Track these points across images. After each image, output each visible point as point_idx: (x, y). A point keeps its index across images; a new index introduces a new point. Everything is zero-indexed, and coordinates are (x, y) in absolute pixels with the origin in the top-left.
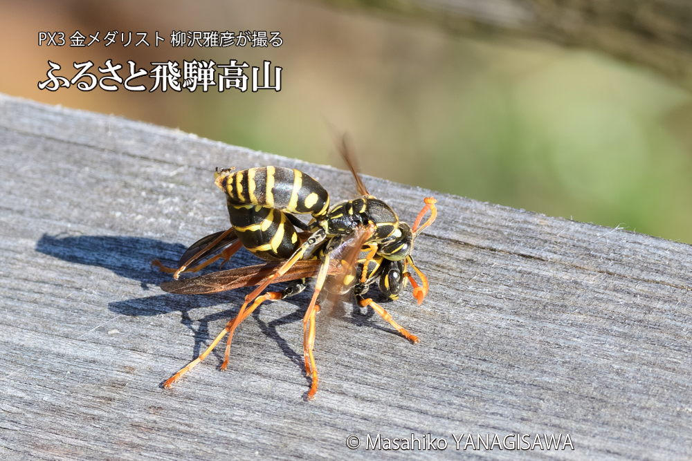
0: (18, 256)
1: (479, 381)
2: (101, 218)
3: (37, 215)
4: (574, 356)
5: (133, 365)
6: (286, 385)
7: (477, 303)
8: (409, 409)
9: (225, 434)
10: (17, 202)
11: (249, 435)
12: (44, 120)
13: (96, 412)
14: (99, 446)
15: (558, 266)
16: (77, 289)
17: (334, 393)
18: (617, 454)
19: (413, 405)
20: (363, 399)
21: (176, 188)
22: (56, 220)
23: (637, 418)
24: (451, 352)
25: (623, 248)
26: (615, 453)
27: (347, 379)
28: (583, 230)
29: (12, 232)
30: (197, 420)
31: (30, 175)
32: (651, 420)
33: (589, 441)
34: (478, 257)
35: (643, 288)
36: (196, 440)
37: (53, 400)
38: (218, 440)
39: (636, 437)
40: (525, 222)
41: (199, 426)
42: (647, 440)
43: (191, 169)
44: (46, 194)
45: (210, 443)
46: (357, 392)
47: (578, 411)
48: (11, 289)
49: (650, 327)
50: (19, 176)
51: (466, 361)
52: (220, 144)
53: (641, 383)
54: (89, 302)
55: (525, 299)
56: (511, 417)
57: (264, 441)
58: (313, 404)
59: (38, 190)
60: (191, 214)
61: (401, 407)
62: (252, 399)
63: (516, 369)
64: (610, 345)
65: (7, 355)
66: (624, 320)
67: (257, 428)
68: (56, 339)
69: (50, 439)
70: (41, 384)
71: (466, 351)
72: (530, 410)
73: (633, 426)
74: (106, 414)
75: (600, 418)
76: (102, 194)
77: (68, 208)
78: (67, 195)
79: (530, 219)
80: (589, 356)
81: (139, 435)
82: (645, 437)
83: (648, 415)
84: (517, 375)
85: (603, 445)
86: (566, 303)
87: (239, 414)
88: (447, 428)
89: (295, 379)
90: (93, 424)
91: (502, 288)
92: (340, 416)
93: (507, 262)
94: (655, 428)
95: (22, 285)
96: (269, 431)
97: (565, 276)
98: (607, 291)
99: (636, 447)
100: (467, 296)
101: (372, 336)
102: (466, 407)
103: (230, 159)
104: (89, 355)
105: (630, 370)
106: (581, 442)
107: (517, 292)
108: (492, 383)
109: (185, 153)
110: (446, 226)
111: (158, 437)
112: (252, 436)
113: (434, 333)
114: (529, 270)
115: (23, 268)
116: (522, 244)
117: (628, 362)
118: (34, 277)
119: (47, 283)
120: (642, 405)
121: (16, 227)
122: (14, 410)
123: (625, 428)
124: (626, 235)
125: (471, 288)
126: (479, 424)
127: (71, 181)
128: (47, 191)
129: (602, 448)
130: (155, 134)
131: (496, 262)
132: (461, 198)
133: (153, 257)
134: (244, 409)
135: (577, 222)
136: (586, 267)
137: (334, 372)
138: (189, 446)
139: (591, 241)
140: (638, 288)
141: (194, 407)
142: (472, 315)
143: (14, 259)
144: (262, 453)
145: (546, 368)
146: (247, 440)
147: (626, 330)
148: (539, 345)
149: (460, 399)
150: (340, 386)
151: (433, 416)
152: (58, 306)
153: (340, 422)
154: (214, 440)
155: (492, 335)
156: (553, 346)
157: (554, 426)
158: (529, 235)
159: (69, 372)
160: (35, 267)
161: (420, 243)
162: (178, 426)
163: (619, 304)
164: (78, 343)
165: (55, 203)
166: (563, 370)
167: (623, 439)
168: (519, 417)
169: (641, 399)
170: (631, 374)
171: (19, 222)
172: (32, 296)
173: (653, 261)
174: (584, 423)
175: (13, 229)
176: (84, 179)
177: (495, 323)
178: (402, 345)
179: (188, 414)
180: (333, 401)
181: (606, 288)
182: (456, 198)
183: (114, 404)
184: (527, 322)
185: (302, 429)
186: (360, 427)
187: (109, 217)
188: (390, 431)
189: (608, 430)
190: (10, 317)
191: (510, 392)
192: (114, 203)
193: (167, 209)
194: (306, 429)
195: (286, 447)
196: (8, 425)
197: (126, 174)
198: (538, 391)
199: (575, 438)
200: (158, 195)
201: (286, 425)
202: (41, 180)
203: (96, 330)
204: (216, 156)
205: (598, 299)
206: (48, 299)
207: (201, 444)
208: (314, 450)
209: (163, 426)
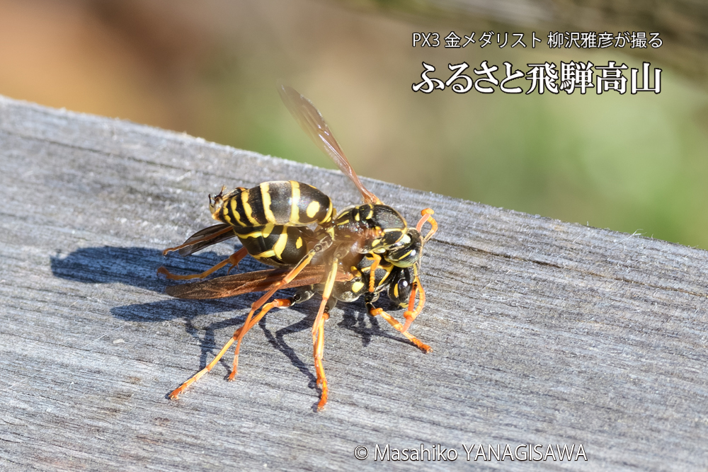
0: (21, 264)
1: (493, 392)
2: (106, 224)
3: (40, 221)
4: (590, 365)
5: (139, 375)
6: (295, 396)
7: (491, 312)
8: (421, 420)
9: (232, 447)
10: (20, 208)
11: (257, 447)
12: (48, 124)
13: (101, 424)
14: (104, 459)
15: (574, 273)
16: (82, 297)
17: (344, 404)
18: (634, 466)
19: (425, 416)
20: (374, 410)
21: (183, 193)
22: (60, 226)
23: (654, 429)
24: (464, 362)
25: (640, 254)
26: (631, 465)
27: (357, 390)
28: (600, 236)
29: (15, 238)
30: (204, 431)
31: (34, 180)
32: (669, 431)
33: (605, 453)
34: (492, 265)
35: (661, 296)
36: (203, 452)
37: (56, 412)
38: (225, 453)
39: (653, 448)
40: (540, 228)
41: (206, 437)
42: (664, 452)
43: (198, 174)
44: (50, 200)
45: (217, 455)
46: (368, 403)
47: (594, 422)
48: (14, 297)
49: (668, 336)
50: (22, 181)
51: (480, 370)
52: (228, 148)
53: (659, 394)
54: (94, 311)
55: (540, 307)
56: (525, 428)
57: (273, 453)
58: (322, 415)
59: (42, 196)
60: (199, 220)
61: (413, 418)
62: (261, 410)
63: (531, 379)
64: (627, 354)
65: (9, 365)
66: (642, 329)
67: (265, 440)
68: (60, 350)
69: (53, 451)
70: (44, 395)
71: (479, 361)
72: (545, 421)
73: (650, 437)
74: (111, 426)
75: (617, 429)
76: (107, 199)
77: (73, 214)
78: (71, 201)
79: (546, 225)
80: (605, 365)
81: (145, 447)
82: (663, 449)
83: (666, 426)
84: (531, 385)
85: (619, 456)
86: (582, 311)
87: (247, 425)
88: (460, 440)
89: (304, 390)
90: (97, 436)
91: (517, 296)
92: (350, 428)
93: (522, 269)
94: (672, 440)
95: (25, 294)
96: (278, 443)
97: (581, 284)
98: (624, 299)
99: (653, 458)
100: (481, 304)
101: (383, 345)
102: (480, 418)
103: (239, 164)
104: (94, 365)
105: (648, 380)
106: (597, 454)
107: (532, 299)
108: (506, 393)
109: (193, 158)
110: (460, 232)
111: (165, 449)
112: (260, 448)
113: (447, 342)
114: (544, 278)
115: (26, 276)
116: (537, 251)
117: (645, 371)
118: (38, 285)
119: (51, 291)
120: (660, 415)
121: (19, 234)
122: (17, 421)
123: (642, 439)
124: (643, 241)
125: (484, 295)
126: (493, 435)
127: (76, 187)
128: (51, 197)
129: (618, 460)
130: (162, 138)
131: (510, 269)
132: (475, 203)
133: (160, 264)
134: (253, 420)
135: (594, 228)
136: (602, 274)
137: (345, 382)
138: (196, 458)
139: (608, 247)
140: (655, 295)
141: (201, 418)
142: (486, 323)
143: (17, 266)
144: (271, 465)
145: (561, 377)
146: (255, 453)
147: (643, 338)
148: (554, 355)
149: (474, 410)
150: (350, 397)
151: (445, 427)
152: (62, 315)
153: (351, 434)
154: (222, 453)
155: (506, 344)
156: (569, 355)
157: (570, 437)
158: (544, 241)
159: (73, 383)
160: (39, 275)
161: (433, 250)
162: (184, 438)
163: (637, 312)
164: (82, 352)
165: (59, 209)
166: (579, 380)
167: (640, 451)
168: (534, 428)
169: (658, 410)
170: (649, 384)
171: (22, 229)
172: (35, 304)
173: (671, 268)
174: (600, 434)
175: (16, 236)
176: (88, 185)
177: (509, 331)
178: (414, 354)
179: (195, 425)
180: (343, 412)
181: (622, 296)
182: (470, 204)
183: (119, 416)
184: (542, 331)
185: (312, 440)
186: (370, 439)
187: (114, 224)
188: (401, 443)
189: (625, 442)
190: (12, 326)
191: (525, 402)
192: (120, 209)
193: (173, 215)
194: (316, 441)
195: (295, 459)
196: (10, 437)
197: (133, 180)
198: (553, 402)
199: (591, 450)
200: (165, 201)
201: (296, 437)
202: (45, 185)
203: (101, 339)
204: (224, 161)
205: (614, 307)
206: (52, 308)
207: (208, 457)
208: (324, 463)
209: (169, 438)
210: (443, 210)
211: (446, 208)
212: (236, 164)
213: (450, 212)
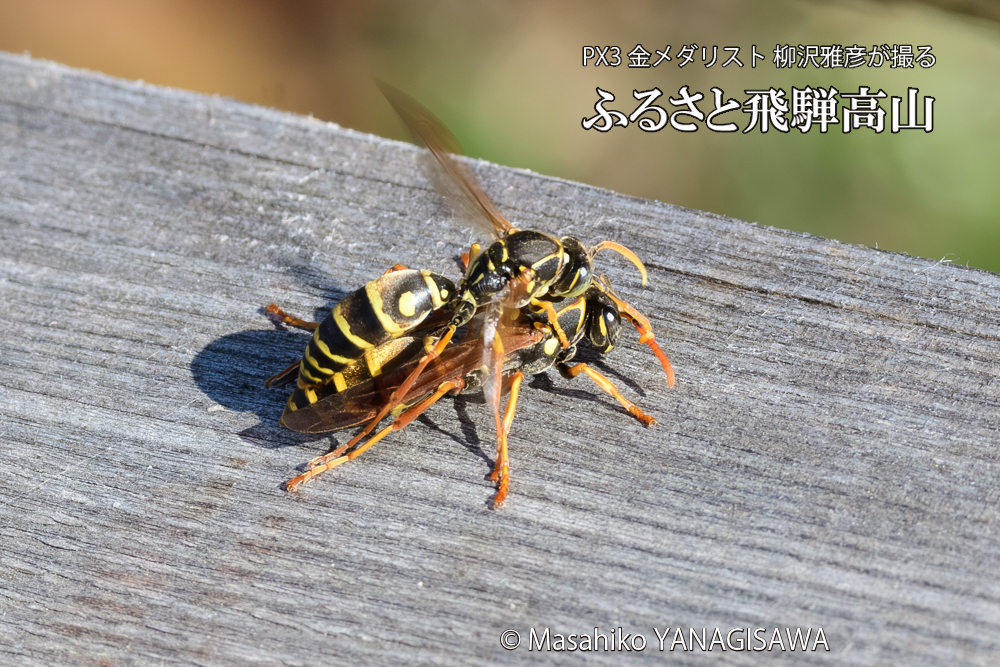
0: (79, 299)
1: (741, 482)
2: (200, 243)
3: (106, 239)
4: (879, 445)
5: (243, 456)
6: (463, 486)
7: (739, 369)
8: (639, 521)
9: (374, 557)
10: (79, 220)
11: (408, 559)
12: (119, 102)
13: (190, 525)
14: (193, 574)
15: (857, 316)
16: (164, 346)
17: (532, 498)
18: (939, 587)
19: (645, 516)
20: (574, 507)
21: (308, 201)
22: (135, 246)
23: (967, 535)
24: (702, 439)
25: (950, 289)
26: (936, 586)
27: (551, 478)
28: (893, 264)
29: (70, 263)
30: (334, 536)
31: (98, 181)
32: (989, 539)
33: (899, 568)
34: (742, 303)
35: (980, 348)
36: (333, 565)
37: (127, 507)
38: (364, 566)
39: (966, 563)
40: (810, 251)
41: (339, 545)
42: (982, 567)
43: (329, 174)
44: (121, 210)
45: (352, 569)
46: (566, 496)
47: (883, 526)
48: (69, 346)
49: (989, 405)
50: (81, 182)
51: (723, 452)
52: (371, 138)
53: (975, 486)
54: (181, 365)
55: (808, 363)
56: (787, 533)
57: (431, 567)
58: (501, 513)
59: (109, 203)
60: (329, 239)
61: (628, 519)
62: (414, 506)
63: (795, 464)
64: (931, 430)
65: (62, 441)
66: (951, 394)
67: (420, 548)
68: (133, 420)
69: (122, 563)
70: (110, 483)
71: (722, 438)
72: (814, 523)
73: (962, 547)
74: (203, 528)
75: (916, 535)
76: (201, 209)
77: (152, 230)
78: (150, 210)
79: (818, 248)
80: (899, 445)
81: (251, 557)
82: (980, 563)
83: (985, 531)
84: (796, 472)
85: (918, 574)
86: (868, 369)
87: (395, 527)
88: (695, 550)
89: (476, 478)
90: (185, 542)
91: (776, 347)
92: (540, 531)
93: (784, 310)
94: (994, 550)
95: (85, 341)
96: (439, 553)
97: (867, 330)
98: (927, 352)
99: (966, 577)
100: (725, 358)
101: (587, 415)
102: (723, 519)
103: (386, 159)
104: (180, 441)
105: (959, 466)
106: (887, 570)
107: (798, 352)
108: (759, 484)
109: (321, 150)
110: (697, 257)
111: (279, 561)
112: (413, 560)
113: (677, 412)
114: (815, 322)
115: (86, 316)
116: (805, 283)
117: (956, 454)
118: (102, 329)
119: (120, 338)
120: (976, 516)
121: (76, 257)
122: (72, 520)
124: (955, 270)
125: (730, 346)
126: (741, 543)
127: (155, 191)
128: (121, 205)
129: (917, 578)
130: (278, 123)
131: (767, 309)
132: (718, 217)
134: (403, 520)
135: (885, 251)
136: (897, 317)
137: (533, 467)
138: (323, 573)
139: (905, 279)
140: (971, 347)
141: (331, 518)
142: (732, 385)
143: (73, 302)
144: (428, 584)
145: (837, 462)
146: (406, 566)
147: (954, 408)
148: (827, 430)
149: (714, 508)
150: (541, 488)
151: (674, 532)
152: (136, 371)
153: (541, 540)
154: (359, 566)
155: (760, 415)
156: (849, 431)
157: (849, 546)
158: (815, 270)
159: (150, 467)
160: (104, 315)
161: (659, 282)
162: (307, 546)
163: (945, 371)
164: (164, 424)
165: (134, 222)
166: (862, 466)
167: (949, 566)
168: (799, 533)
169: (974, 508)
170: (961, 472)
171: (80, 250)
172: (98, 356)
173: (994, 309)
174: (891, 541)
175: (72, 259)
176: (175, 188)
177: (765, 397)
178: (631, 428)
179: (321, 527)
180: (531, 509)
181: (925, 347)
182: (711, 217)
183: (216, 513)
184: (812, 396)
185: (486, 549)
186: (569, 547)
187: (210, 243)
188: (612, 553)
189: (926, 553)
190: (67, 387)
191: (786, 497)
192: (218, 222)
193: (293, 231)
194: (492, 550)
195: (463, 575)
196: (62, 543)
197: (235, 181)
198: (826, 496)
199: (879, 565)
200: (282, 211)
201: (464, 544)
202: (113, 188)
203: (190, 406)
204: (366, 155)
205: (913, 364)
206: (122, 361)
207: (340, 571)
208: (503, 580)
209: (285, 545)
210: (674, 226)
211: (677, 222)
212: (382, 160)
213: (683, 229)
